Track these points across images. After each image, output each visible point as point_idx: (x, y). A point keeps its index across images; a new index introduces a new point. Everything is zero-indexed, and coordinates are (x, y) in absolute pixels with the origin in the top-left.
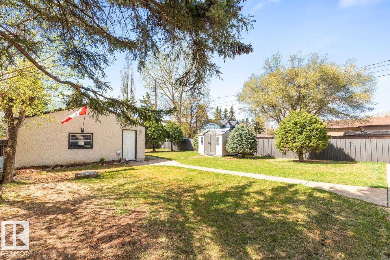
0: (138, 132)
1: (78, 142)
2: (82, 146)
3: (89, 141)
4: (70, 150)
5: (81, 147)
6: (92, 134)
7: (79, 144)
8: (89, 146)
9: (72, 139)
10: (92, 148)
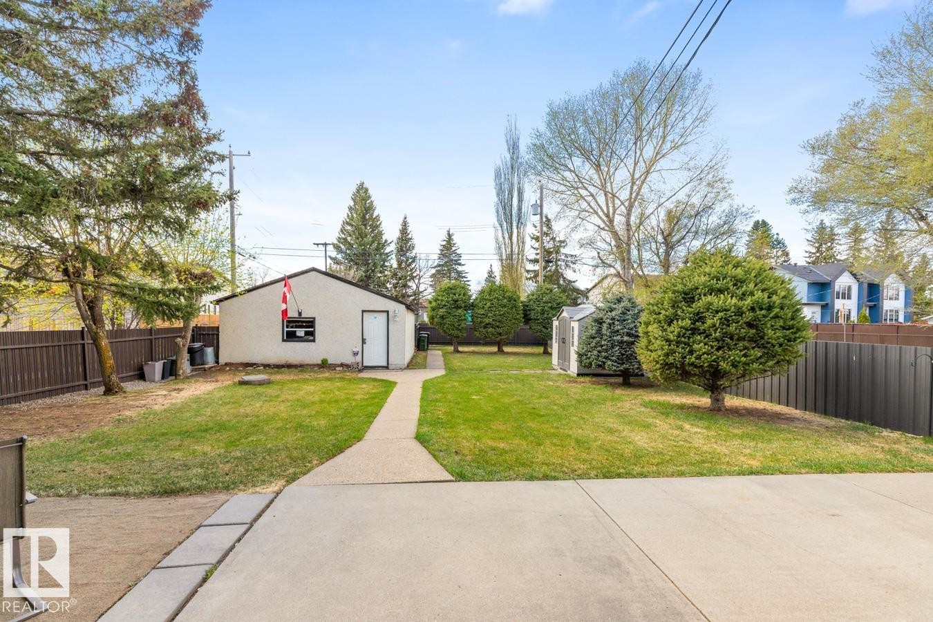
0: (391, 314)
1: (295, 331)
2: (302, 337)
3: (310, 329)
4: (284, 343)
5: (300, 339)
6: (314, 318)
7: (298, 334)
8: (312, 338)
9: (287, 327)
10: (314, 341)
